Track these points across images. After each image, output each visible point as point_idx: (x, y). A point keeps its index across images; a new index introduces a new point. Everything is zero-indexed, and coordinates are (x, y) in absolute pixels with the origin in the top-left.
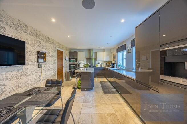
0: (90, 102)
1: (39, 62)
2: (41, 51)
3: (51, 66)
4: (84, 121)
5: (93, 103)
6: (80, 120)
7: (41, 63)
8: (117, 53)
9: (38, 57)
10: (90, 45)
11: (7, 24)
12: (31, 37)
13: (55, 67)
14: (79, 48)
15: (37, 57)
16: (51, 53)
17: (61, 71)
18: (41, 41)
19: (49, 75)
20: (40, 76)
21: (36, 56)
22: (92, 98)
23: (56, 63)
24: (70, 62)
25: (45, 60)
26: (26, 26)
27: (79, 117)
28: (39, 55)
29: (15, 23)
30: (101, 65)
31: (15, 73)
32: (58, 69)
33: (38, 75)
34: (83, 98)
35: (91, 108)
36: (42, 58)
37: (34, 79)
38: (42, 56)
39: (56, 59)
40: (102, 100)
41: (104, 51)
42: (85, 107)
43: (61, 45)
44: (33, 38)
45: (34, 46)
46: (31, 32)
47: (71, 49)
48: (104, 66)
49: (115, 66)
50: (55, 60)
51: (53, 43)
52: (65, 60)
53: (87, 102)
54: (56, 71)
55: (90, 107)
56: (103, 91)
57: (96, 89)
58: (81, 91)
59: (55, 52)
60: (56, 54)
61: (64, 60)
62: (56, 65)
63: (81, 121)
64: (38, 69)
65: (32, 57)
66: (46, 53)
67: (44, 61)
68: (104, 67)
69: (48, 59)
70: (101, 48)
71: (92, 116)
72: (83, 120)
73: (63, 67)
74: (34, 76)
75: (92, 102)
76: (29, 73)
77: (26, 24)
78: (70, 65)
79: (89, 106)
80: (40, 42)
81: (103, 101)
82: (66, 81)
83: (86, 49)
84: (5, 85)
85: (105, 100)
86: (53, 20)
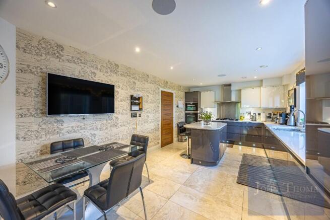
0: (196, 187)
1: (132, 109)
2: (135, 96)
3: (151, 116)
4: (166, 214)
5: (200, 192)
6: (161, 210)
7: (135, 112)
8: (297, 87)
9: (132, 104)
10: (219, 76)
11: (97, 68)
12: (123, 78)
13: (158, 118)
14: (201, 84)
15: (130, 104)
16: (151, 97)
17: (168, 124)
18: (136, 81)
19: (148, 129)
20: (134, 128)
21: (129, 102)
22: (204, 182)
23: (160, 112)
24: (186, 110)
25: (141, 107)
26: (117, 66)
27: (163, 204)
28: (132, 101)
29: (105, 65)
30: (253, 118)
31: (105, 122)
32: (163, 120)
33: (131, 127)
34: (188, 176)
35: (192, 199)
36: (135, 104)
37: (126, 132)
38: (137, 101)
39: (160, 105)
40: (224, 193)
41: (261, 85)
42: (183, 193)
43: (169, 82)
44: (125, 79)
45: (127, 90)
46: (123, 72)
47: (190, 88)
48: (261, 119)
49: (292, 120)
50: (158, 106)
51: (155, 81)
52: (177, 106)
53: (191, 186)
54: (160, 123)
55: (191, 197)
56: (237, 175)
57: (224, 168)
58: (192, 163)
59: (157, 95)
60: (159, 97)
61: (175, 106)
62: (159, 115)
63: (163, 213)
64: (132, 119)
65: (123, 103)
66: (143, 98)
67: (140, 109)
68: (261, 122)
69: (145, 106)
70: (249, 78)
71: (184, 213)
72: (167, 212)
73: (172, 118)
74: (126, 128)
75: (200, 189)
76: (120, 124)
77: (117, 63)
78: (186, 114)
79: (189, 193)
80: (134, 83)
81: (224, 195)
82: (178, 141)
83: (219, 85)
84: (95, 135)
85: (230, 195)
86: (138, 50)
